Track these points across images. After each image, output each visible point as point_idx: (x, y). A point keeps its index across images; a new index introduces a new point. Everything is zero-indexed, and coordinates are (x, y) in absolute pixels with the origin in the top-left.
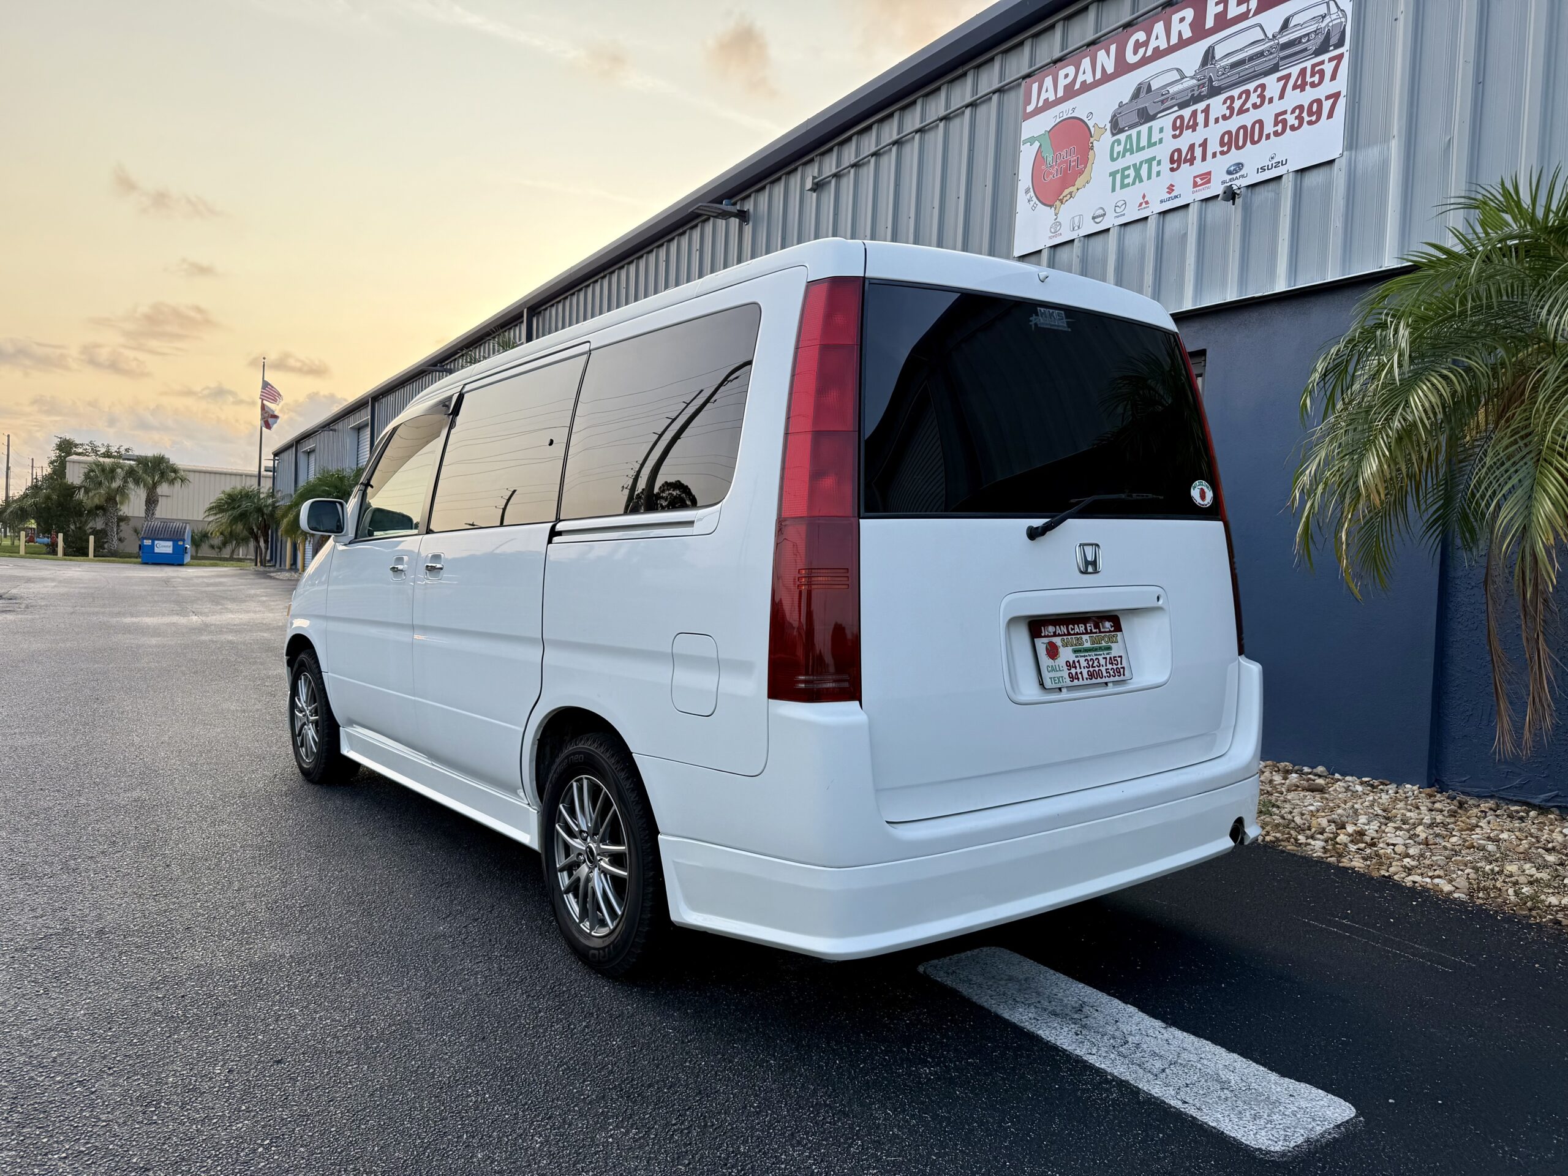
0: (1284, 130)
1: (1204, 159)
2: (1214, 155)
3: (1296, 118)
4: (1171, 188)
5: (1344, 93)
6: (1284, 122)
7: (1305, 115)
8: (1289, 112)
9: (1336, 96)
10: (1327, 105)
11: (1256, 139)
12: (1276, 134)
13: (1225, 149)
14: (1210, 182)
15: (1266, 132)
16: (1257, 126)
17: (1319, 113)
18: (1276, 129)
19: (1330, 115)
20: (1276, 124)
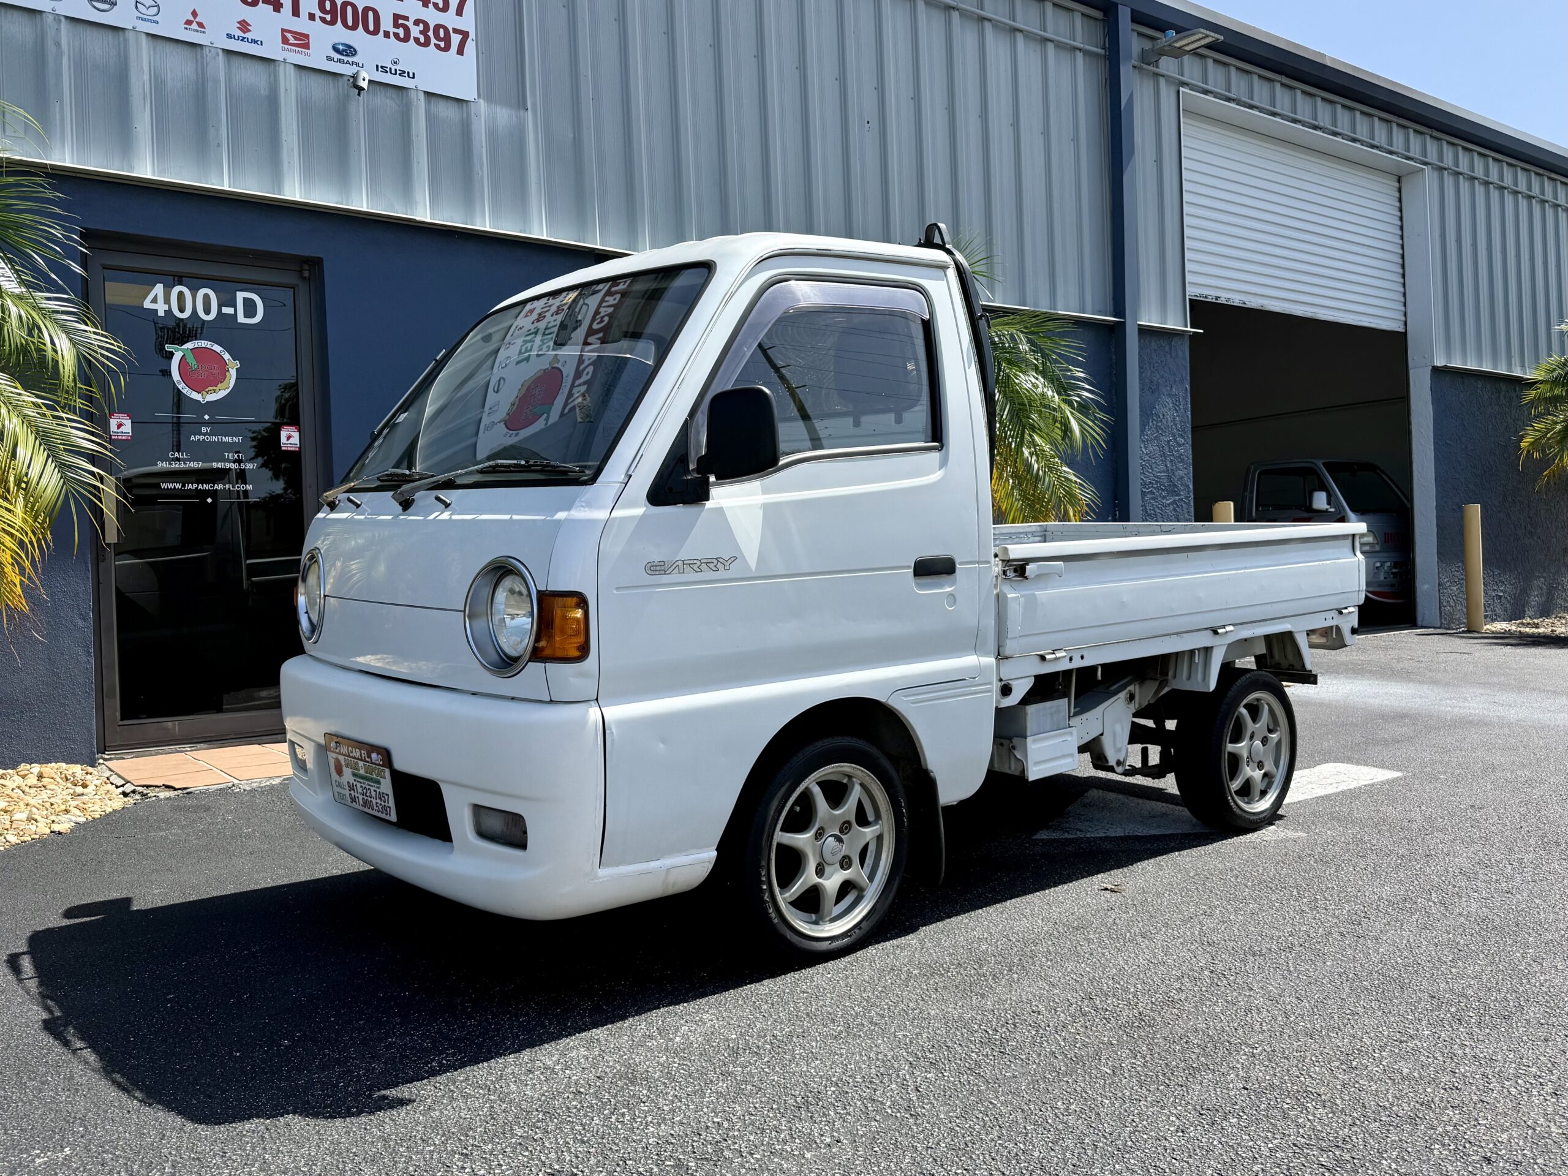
0: (406, 39)
1: (296, 12)
2: (312, 17)
3: (421, 32)
4: (244, 26)
5: (472, 35)
6: (407, 30)
7: (431, 34)
8: (412, 20)
9: (465, 35)
10: (456, 39)
11: (371, 28)
12: (396, 35)
13: (328, 17)
14: (309, 49)
15: (383, 28)
16: (371, 14)
17: (447, 40)
18: (396, 30)
19: (460, 51)
20: (396, 25)
